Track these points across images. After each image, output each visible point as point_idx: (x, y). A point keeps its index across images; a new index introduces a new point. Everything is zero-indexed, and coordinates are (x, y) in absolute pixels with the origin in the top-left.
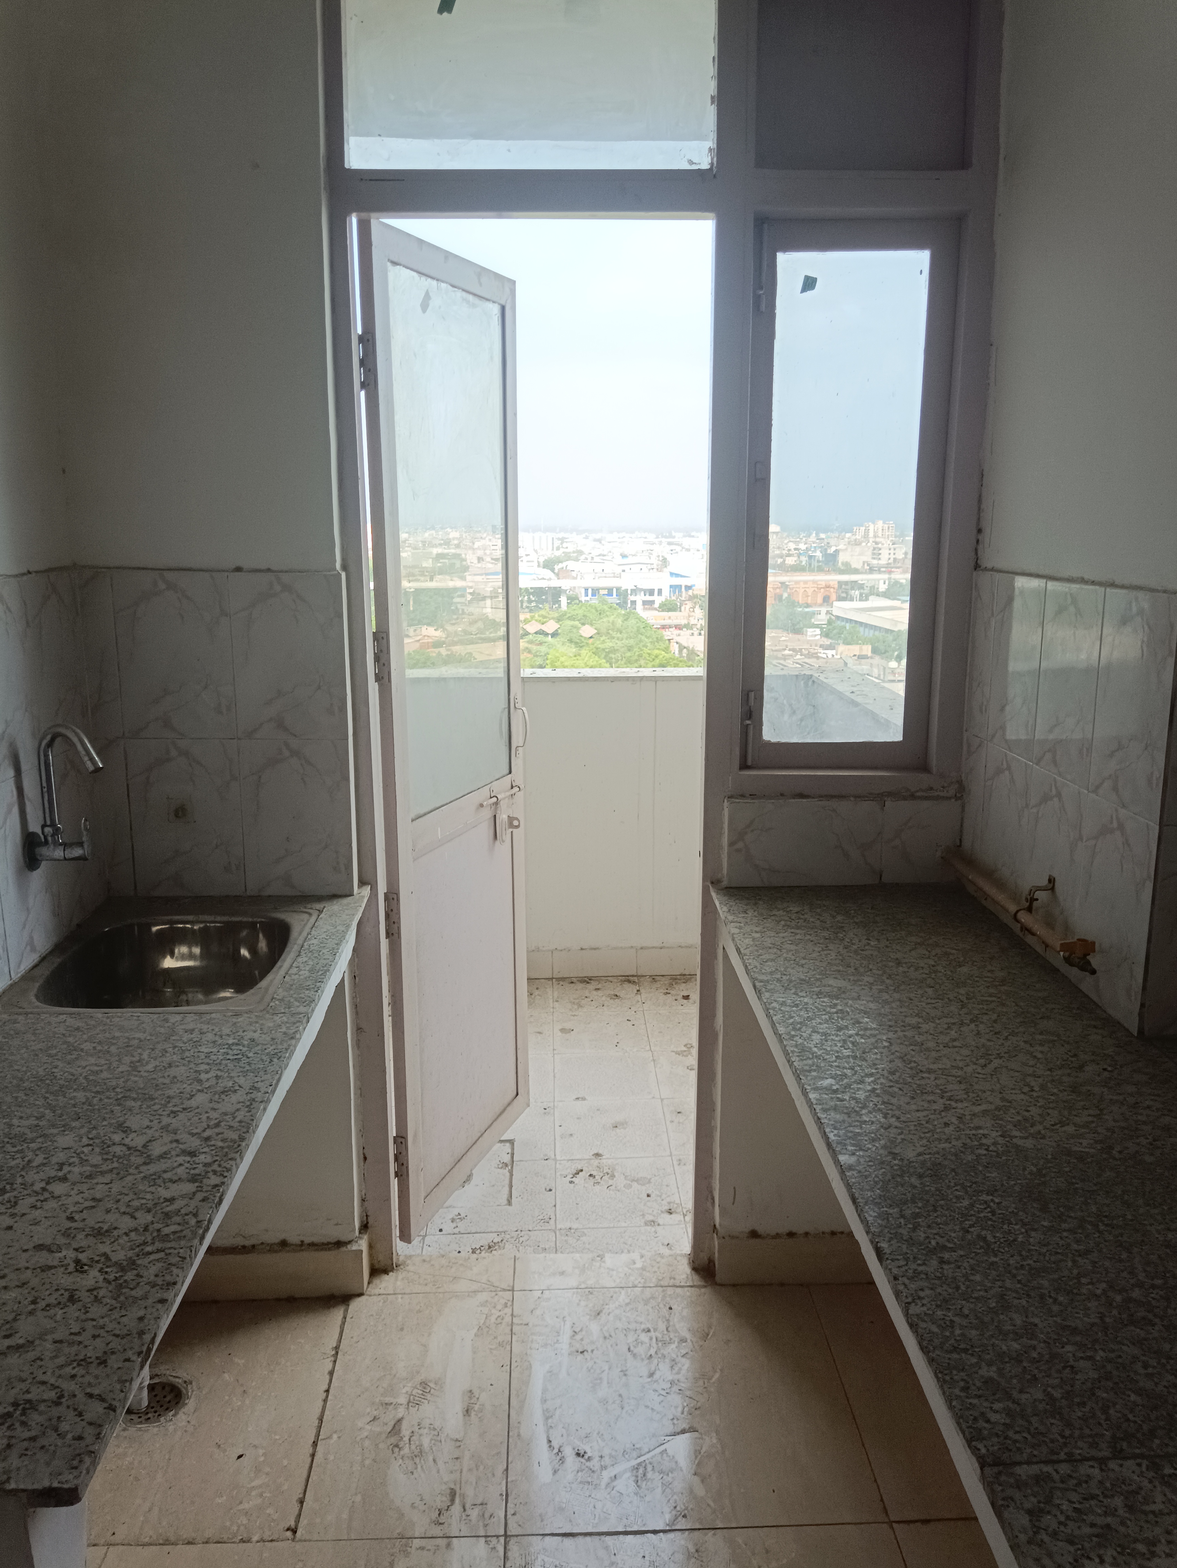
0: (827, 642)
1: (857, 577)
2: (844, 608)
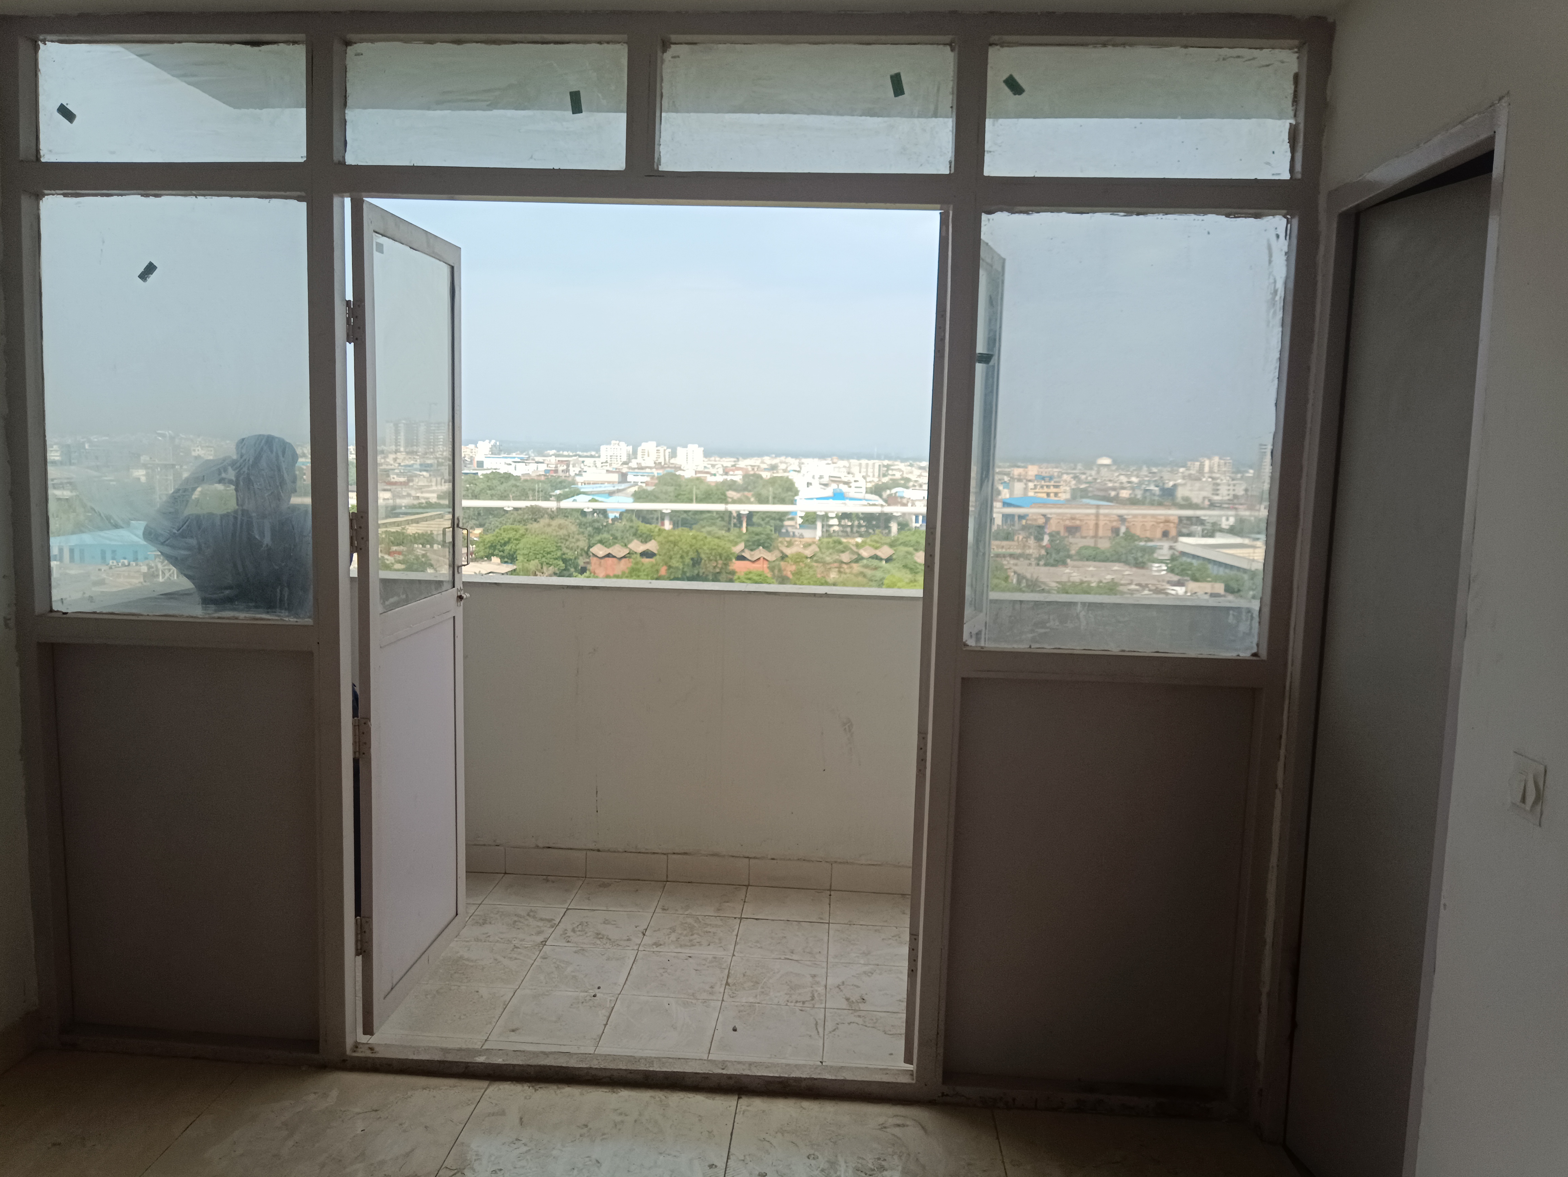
0: (1175, 578)
1: (1199, 513)
2: (1189, 543)
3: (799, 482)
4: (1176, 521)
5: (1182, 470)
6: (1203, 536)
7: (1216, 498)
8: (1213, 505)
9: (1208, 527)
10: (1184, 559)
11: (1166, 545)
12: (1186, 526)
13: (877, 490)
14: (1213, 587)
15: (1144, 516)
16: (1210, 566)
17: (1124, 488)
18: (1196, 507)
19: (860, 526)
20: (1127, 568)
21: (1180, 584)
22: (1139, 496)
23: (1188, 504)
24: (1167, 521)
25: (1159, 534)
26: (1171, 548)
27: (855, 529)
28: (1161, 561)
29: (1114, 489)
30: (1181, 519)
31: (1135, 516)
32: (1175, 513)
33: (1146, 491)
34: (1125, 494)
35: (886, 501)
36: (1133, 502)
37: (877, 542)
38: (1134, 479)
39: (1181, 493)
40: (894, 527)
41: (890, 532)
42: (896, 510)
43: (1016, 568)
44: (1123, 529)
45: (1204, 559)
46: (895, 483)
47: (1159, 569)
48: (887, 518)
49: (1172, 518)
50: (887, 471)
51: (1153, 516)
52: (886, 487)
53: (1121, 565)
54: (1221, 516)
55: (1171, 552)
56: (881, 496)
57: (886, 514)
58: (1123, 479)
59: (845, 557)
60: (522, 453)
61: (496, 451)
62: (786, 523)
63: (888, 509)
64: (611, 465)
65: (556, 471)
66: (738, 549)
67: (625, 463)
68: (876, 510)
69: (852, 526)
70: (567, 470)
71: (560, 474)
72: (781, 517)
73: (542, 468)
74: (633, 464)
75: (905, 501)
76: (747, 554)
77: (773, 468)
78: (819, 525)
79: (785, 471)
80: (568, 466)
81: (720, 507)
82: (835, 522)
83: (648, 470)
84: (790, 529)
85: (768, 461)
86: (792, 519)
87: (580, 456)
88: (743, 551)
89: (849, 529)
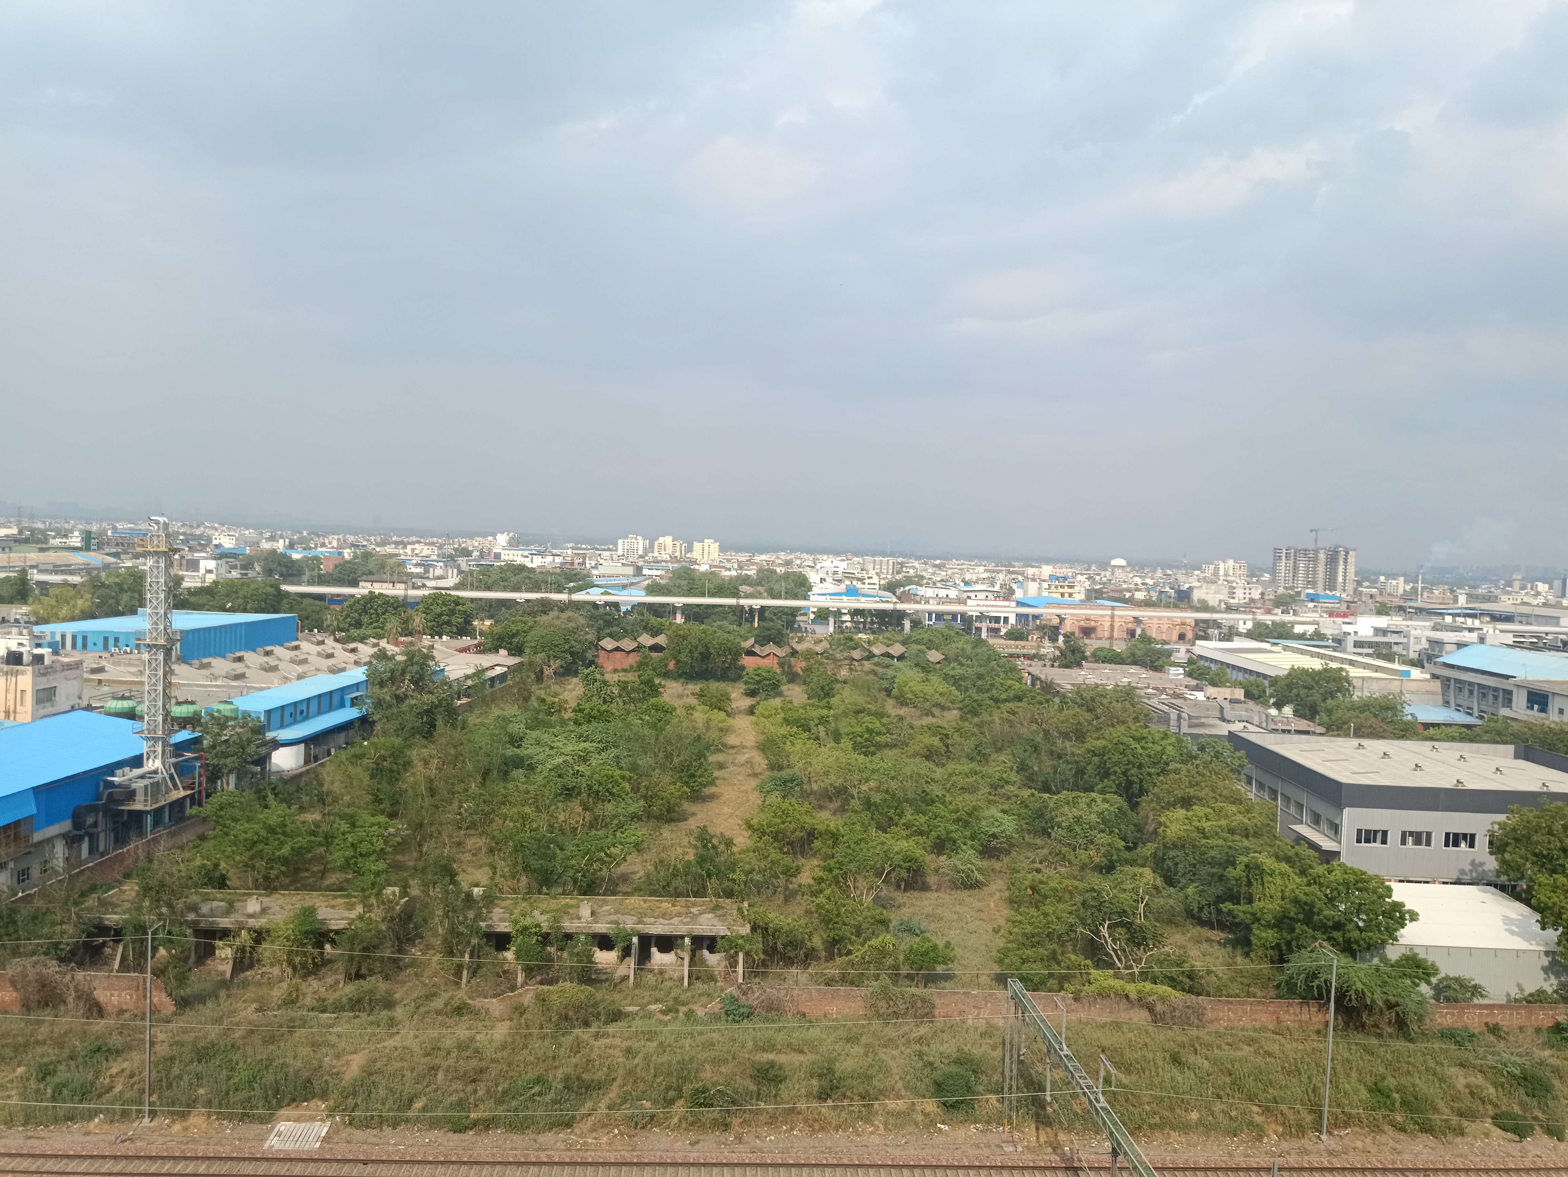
0: (1194, 682)
1: (1216, 616)
2: (1207, 648)
3: (813, 577)
4: (1193, 624)
5: (1196, 572)
6: (1220, 640)
7: (1232, 601)
8: (1229, 609)
9: (1225, 630)
10: (1202, 663)
11: (1183, 648)
12: (1203, 630)
13: (891, 587)
14: (1232, 693)
15: (1160, 618)
16: (1229, 671)
17: (1139, 590)
18: (1212, 610)
19: (872, 623)
20: (1143, 670)
21: (1198, 688)
22: (1154, 599)
23: (1205, 607)
24: (1183, 624)
25: (1175, 637)
26: (1188, 651)
27: (868, 626)
28: (1178, 665)
29: (1129, 590)
30: (1197, 622)
31: (1150, 618)
32: (1190, 616)
33: (1161, 592)
34: (1140, 596)
35: (899, 598)
36: (1147, 604)
37: (890, 639)
38: (1150, 582)
39: (1196, 595)
40: (907, 624)
41: (903, 629)
42: (908, 607)
43: (1031, 670)
44: (1139, 631)
45: (1222, 663)
46: (909, 581)
47: (1176, 673)
48: (899, 616)
49: (1188, 621)
50: (902, 567)
51: (1169, 618)
52: (900, 584)
53: (1138, 667)
54: (1238, 620)
55: (1188, 655)
56: (894, 593)
57: (899, 611)
58: (1138, 580)
59: (856, 654)
60: (540, 545)
61: (514, 544)
62: (798, 618)
63: (900, 606)
64: (627, 558)
65: (572, 564)
66: (747, 644)
67: (641, 557)
68: (889, 607)
69: (864, 623)
70: (584, 563)
71: (576, 566)
72: (794, 612)
73: (558, 560)
74: (649, 557)
75: (918, 598)
76: (757, 649)
77: (788, 563)
78: (831, 621)
79: (799, 566)
80: (584, 559)
81: (732, 601)
82: (847, 618)
83: (663, 564)
84: (802, 624)
85: (783, 556)
86: (805, 614)
87: (597, 549)
88: (753, 646)
89: (861, 626)
